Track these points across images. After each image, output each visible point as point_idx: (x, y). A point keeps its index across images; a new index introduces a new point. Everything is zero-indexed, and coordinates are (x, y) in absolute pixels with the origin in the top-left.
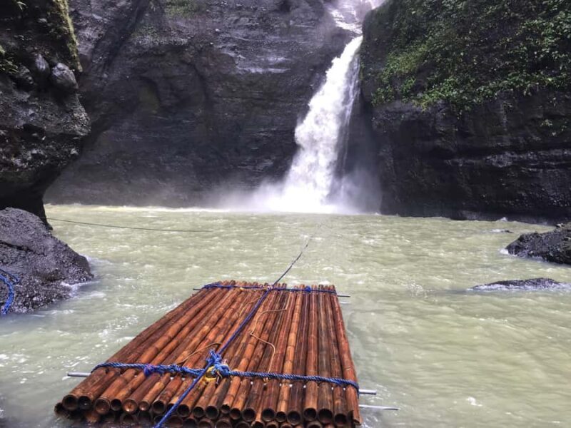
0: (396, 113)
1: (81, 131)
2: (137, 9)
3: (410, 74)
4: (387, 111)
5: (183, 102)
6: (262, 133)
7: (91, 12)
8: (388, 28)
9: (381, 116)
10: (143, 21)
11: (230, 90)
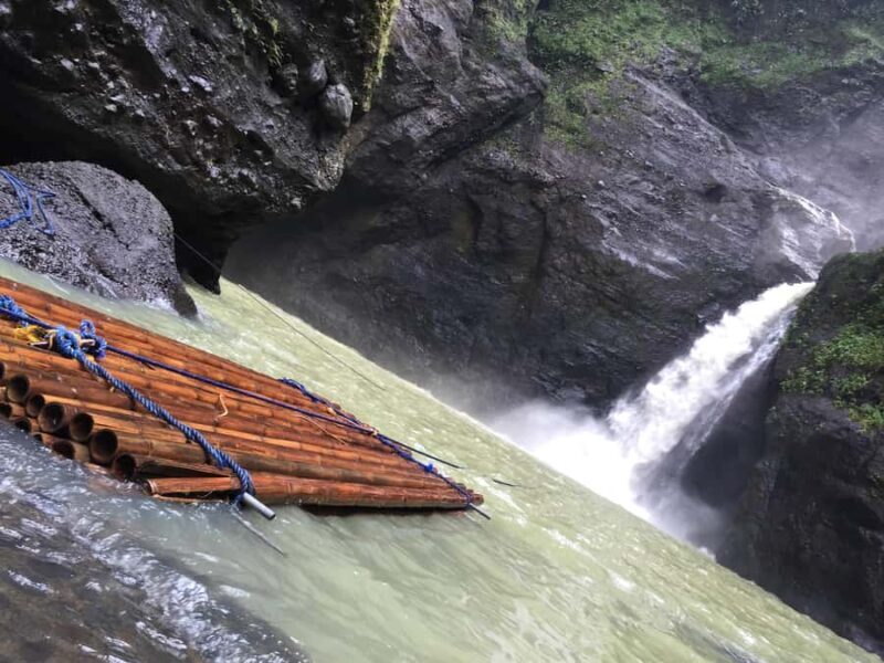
0: (816, 417)
1: (321, 182)
2: (511, 113)
4: (800, 407)
6: (590, 347)
9: (787, 409)
10: (509, 131)
11: (577, 267)
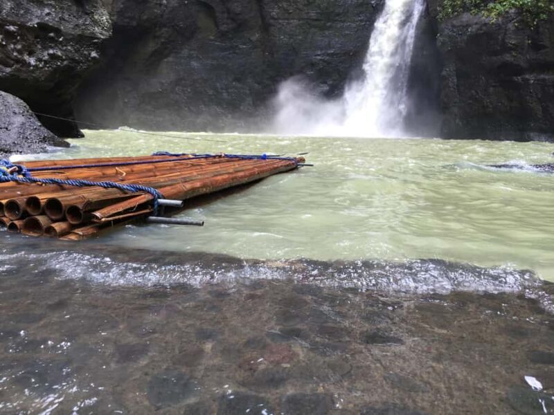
0: (464, 27)
1: (101, 34)
4: (453, 26)
5: (240, 26)
6: (318, 56)
9: (446, 31)
11: (286, 11)
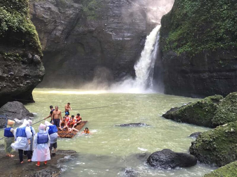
0: (170, 56)
1: (42, 74)
2: (77, 18)
3: (175, 41)
5: (93, 51)
6: (122, 62)
7: (61, 20)
8: (170, 22)
9: (165, 56)
10: (79, 22)
11: (110, 46)
